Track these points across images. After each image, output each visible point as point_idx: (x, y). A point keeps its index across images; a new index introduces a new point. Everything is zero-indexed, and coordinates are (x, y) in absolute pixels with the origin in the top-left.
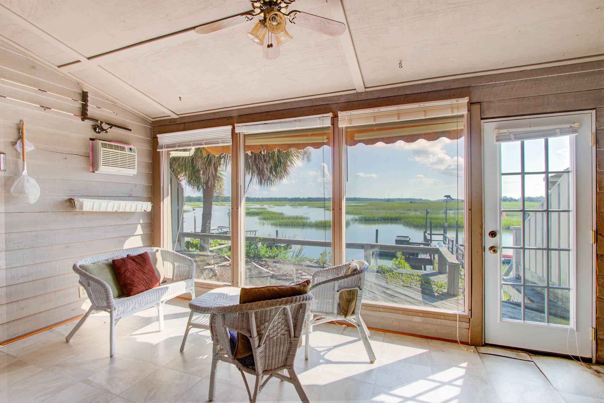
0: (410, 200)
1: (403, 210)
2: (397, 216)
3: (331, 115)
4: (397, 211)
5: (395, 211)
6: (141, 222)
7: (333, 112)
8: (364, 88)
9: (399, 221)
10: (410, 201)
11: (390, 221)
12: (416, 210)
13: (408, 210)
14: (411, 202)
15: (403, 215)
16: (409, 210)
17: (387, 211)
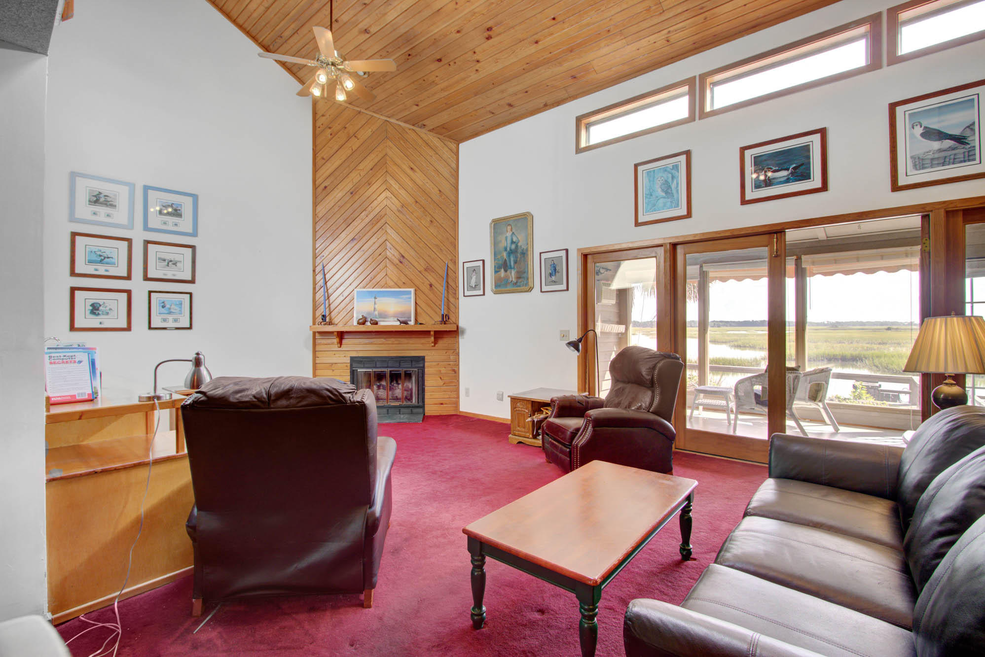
0: (887, 325)
1: (868, 343)
2: (855, 353)
3: (795, 257)
4: (855, 345)
5: (851, 345)
6: (615, 349)
7: (797, 255)
8: (826, 237)
9: (859, 363)
10: (886, 327)
11: (840, 361)
12: (899, 344)
13: (880, 344)
14: (889, 329)
15: (870, 352)
16: (884, 344)
17: (835, 345)
